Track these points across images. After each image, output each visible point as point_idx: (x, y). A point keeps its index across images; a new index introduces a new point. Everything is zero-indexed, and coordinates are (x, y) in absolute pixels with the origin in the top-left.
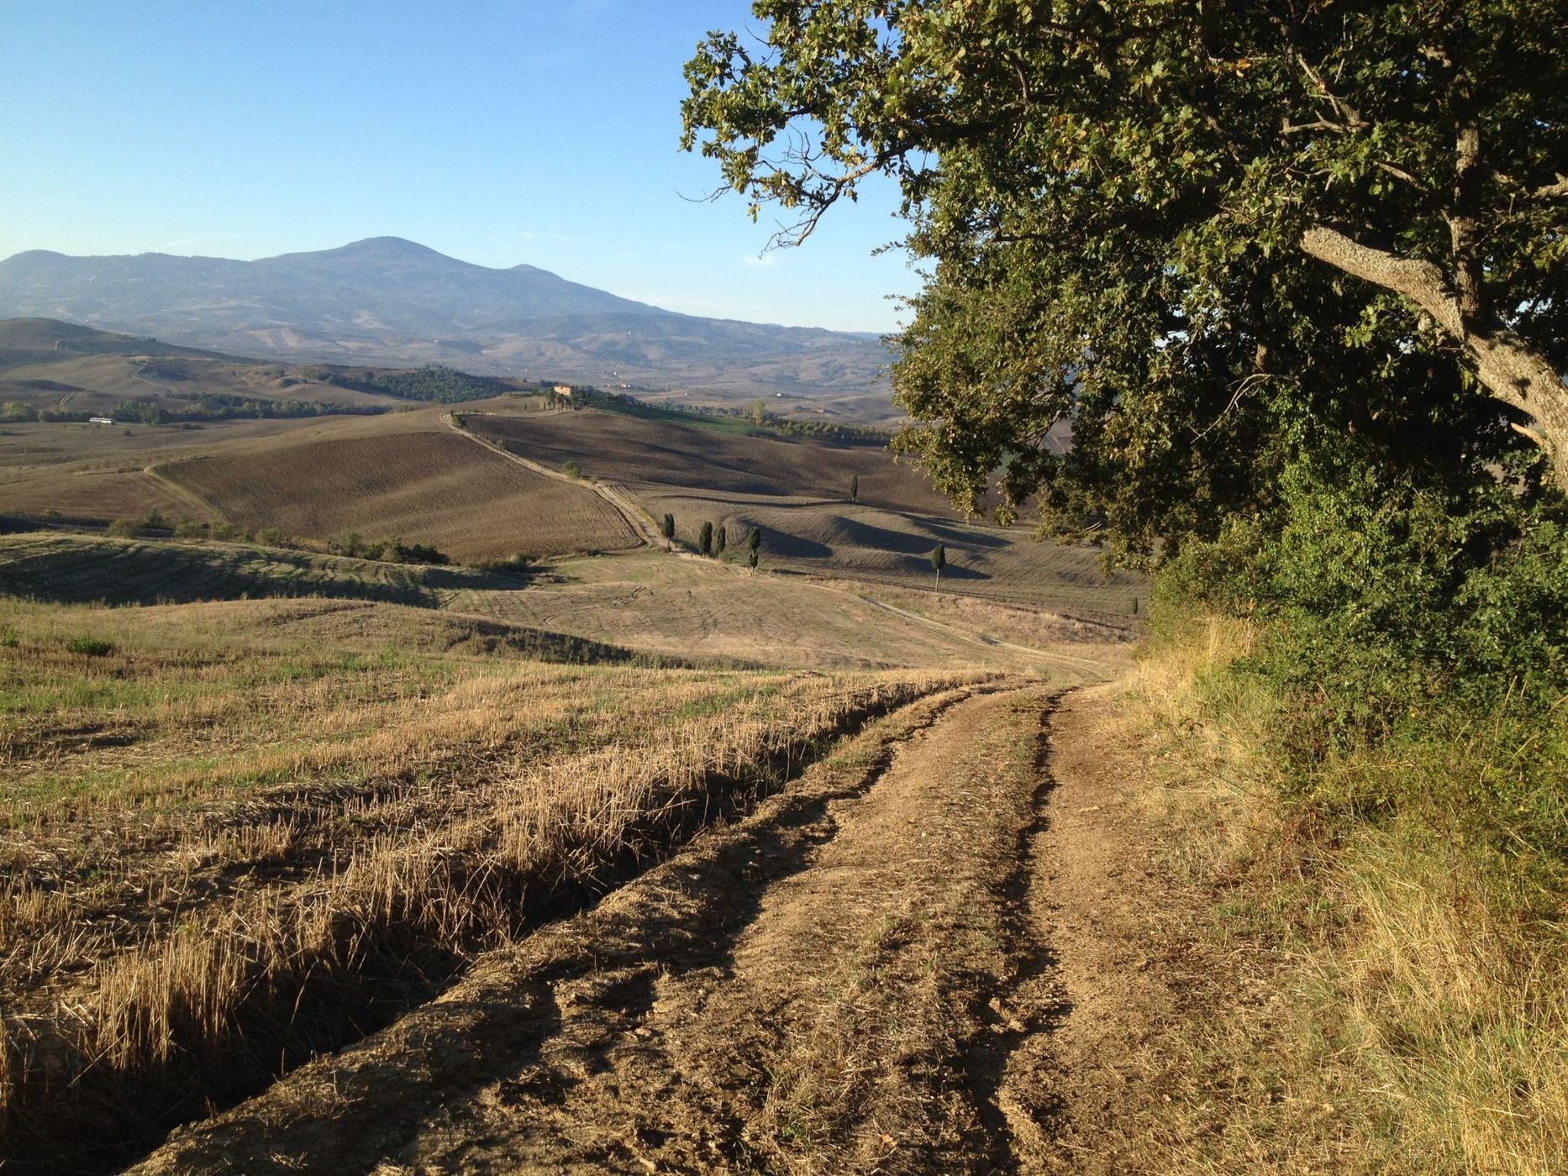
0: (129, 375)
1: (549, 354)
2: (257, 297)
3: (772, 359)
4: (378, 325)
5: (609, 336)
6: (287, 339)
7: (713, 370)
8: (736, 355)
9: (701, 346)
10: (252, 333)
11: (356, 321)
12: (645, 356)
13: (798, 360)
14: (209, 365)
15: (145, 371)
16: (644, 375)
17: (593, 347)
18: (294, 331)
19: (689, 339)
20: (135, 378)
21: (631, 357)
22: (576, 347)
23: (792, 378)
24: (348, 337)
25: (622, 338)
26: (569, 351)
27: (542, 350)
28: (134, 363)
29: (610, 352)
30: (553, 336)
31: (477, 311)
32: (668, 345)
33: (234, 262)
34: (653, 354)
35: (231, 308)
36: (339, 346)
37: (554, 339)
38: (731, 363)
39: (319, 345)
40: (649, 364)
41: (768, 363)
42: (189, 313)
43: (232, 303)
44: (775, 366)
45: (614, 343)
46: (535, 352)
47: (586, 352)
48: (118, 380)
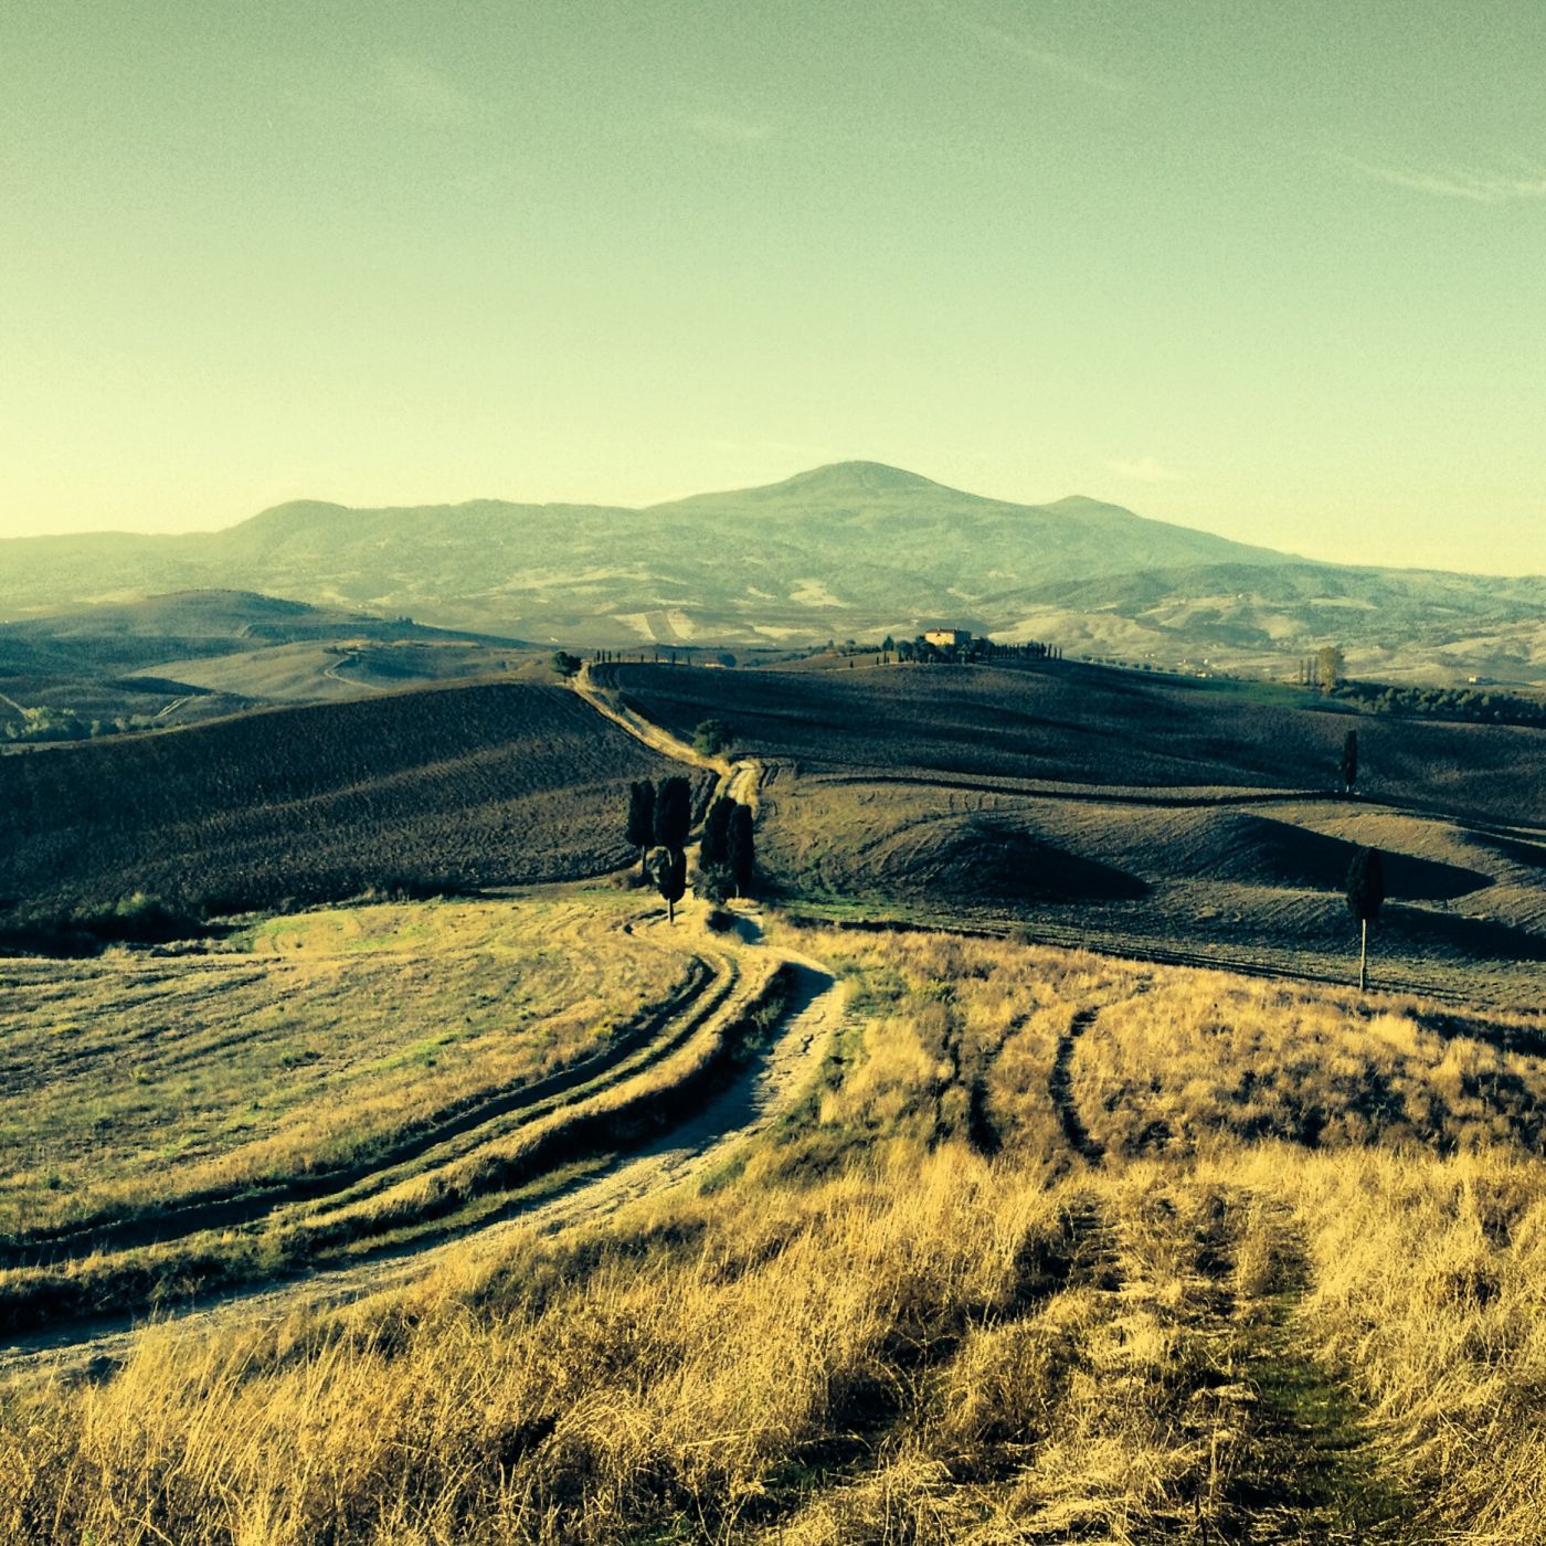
0: (320, 671)
1: (1098, 635)
2: (641, 564)
3: (1484, 630)
4: (831, 601)
5: (1205, 603)
6: (674, 627)
7: (1377, 651)
8: (1422, 626)
9: (1362, 613)
10: (619, 618)
11: (795, 596)
12: (1264, 634)
13: (1529, 629)
14: (462, 654)
15: (351, 663)
16: (1254, 663)
17: (1177, 621)
18: (688, 613)
19: (1343, 602)
20: (330, 674)
21: (1241, 633)
22: (1150, 623)
23: (1518, 660)
24: (773, 619)
25: (1224, 604)
26: (1132, 628)
27: (1089, 629)
28: (335, 651)
29: (1206, 627)
30: (1114, 606)
31: (992, 574)
32: (1306, 613)
33: (612, 510)
34: (1279, 628)
35: (599, 583)
36: (759, 635)
37: (1114, 611)
38: (1412, 637)
39: (725, 634)
40: (1270, 644)
41: (1473, 636)
42: (532, 592)
43: (602, 574)
44: (1486, 640)
45: (1215, 614)
46: (1076, 633)
47: (1163, 629)
48: (295, 680)
